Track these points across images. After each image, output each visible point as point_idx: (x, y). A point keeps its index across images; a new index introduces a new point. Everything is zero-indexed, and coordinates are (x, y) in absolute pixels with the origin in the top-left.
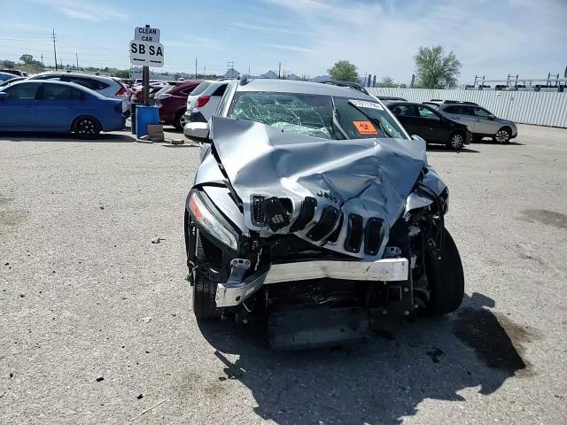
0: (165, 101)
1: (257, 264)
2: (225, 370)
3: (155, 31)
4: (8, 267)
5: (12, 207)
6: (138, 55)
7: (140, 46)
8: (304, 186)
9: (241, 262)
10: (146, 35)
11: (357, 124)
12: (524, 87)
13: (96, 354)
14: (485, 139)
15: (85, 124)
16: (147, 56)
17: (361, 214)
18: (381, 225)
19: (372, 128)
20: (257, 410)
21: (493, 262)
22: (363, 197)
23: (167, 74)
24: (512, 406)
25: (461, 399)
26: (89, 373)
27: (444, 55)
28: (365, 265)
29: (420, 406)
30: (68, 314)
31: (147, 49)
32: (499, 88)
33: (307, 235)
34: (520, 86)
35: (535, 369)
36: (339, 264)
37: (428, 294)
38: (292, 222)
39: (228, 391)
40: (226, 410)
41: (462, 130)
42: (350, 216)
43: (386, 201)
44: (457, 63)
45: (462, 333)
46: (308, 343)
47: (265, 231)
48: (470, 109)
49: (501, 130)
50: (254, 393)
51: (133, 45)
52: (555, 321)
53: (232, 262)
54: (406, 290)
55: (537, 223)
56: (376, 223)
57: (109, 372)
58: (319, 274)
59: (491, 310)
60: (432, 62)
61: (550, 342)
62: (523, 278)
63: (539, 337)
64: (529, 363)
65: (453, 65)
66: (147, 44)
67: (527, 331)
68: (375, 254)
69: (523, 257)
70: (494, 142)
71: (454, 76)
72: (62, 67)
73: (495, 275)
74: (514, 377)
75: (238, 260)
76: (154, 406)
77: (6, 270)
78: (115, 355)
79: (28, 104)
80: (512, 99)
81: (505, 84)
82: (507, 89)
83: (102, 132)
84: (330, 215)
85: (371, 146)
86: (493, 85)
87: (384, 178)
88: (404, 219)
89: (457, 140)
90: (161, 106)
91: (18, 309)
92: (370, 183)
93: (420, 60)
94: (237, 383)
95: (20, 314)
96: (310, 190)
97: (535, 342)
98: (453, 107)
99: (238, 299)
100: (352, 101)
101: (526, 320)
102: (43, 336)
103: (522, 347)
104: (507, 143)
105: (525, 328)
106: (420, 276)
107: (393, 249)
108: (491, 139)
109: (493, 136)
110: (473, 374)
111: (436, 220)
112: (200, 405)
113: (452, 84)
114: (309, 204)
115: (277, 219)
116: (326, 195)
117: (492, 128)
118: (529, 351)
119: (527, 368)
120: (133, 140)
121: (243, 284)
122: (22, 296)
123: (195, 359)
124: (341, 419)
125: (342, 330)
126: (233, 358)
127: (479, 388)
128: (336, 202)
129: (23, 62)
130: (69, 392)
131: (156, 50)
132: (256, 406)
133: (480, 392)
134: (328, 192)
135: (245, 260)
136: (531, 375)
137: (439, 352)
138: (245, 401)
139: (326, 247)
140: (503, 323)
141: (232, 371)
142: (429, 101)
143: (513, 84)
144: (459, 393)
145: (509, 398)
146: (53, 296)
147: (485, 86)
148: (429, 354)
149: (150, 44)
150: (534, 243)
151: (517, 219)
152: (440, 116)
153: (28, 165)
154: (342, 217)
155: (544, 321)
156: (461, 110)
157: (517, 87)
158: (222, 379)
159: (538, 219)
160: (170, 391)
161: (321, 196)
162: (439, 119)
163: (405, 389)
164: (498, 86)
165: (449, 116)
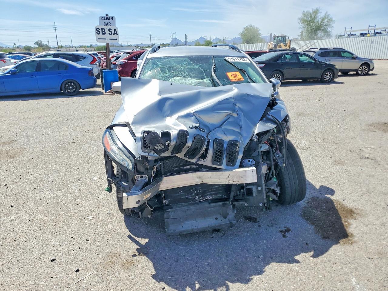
0: (123, 65)
1: (153, 178)
2: (137, 250)
3: (112, 18)
4: (6, 187)
5: (15, 146)
6: (101, 36)
7: (102, 29)
8: (181, 122)
9: (142, 177)
10: (106, 21)
11: (229, 74)
12: (381, 33)
13: (53, 243)
14: (351, 73)
15: (69, 86)
16: (107, 36)
17: (223, 139)
18: (237, 145)
19: (240, 76)
20: (154, 277)
21: (340, 163)
22: (223, 127)
23: (131, 46)
24: (334, 266)
25: (298, 262)
26: (47, 256)
27: (321, 15)
28: (227, 173)
29: (267, 268)
30: (39, 216)
31: (107, 32)
32: (362, 35)
33: (185, 156)
34: (377, 33)
35: (356, 239)
36: (209, 174)
37: (278, 190)
38: (171, 148)
39: (137, 264)
40: (133, 277)
41: (331, 69)
42: (215, 141)
43: (241, 128)
44: (331, 20)
45: (307, 216)
46: (193, 229)
47: (152, 156)
48: (338, 53)
49: (362, 65)
50: (154, 265)
51: (97, 29)
52: (377, 203)
53: (135, 177)
54: (259, 188)
55: (378, 132)
56: (233, 144)
57: (60, 254)
58: (197, 181)
59: (332, 197)
60: (312, 21)
61: (371, 218)
62: (360, 173)
63: (363, 215)
64: (352, 235)
65: (328, 22)
66: (107, 28)
67: (355, 211)
68: (234, 165)
69: (363, 158)
70: (357, 74)
71: (329, 29)
72: (62, 47)
73: (339, 172)
74: (338, 245)
75: (139, 175)
76: (85, 277)
77: (5, 189)
78: (66, 243)
79: (31, 75)
80: (372, 42)
81: (367, 32)
82: (368, 35)
83: (81, 90)
84: (199, 141)
85: (231, 90)
86: (358, 34)
87: (239, 112)
88: (253, 140)
89: (328, 76)
90: (121, 69)
91: (7, 215)
92: (229, 116)
93: (303, 21)
94: (144, 258)
95: (9, 218)
96: (185, 124)
97: (360, 219)
98: (325, 53)
99: (138, 202)
100: (227, 58)
101: (356, 204)
102: (22, 232)
103: (349, 224)
104: (367, 74)
105: (354, 210)
106: (271, 178)
107: (249, 161)
108: (355, 73)
109: (356, 70)
110: (310, 244)
111: (280, 138)
112: (117, 274)
113: (328, 34)
114: (183, 134)
115: (159, 147)
116: (196, 127)
117: (355, 65)
118: (354, 225)
119: (349, 238)
120: (102, 94)
121: (141, 192)
122: (12, 206)
123: (118, 243)
124: (210, 280)
125: (216, 219)
126: (143, 241)
127: (312, 253)
128: (203, 132)
129: (36, 46)
130: (32, 270)
131: (113, 31)
132: (154, 273)
133: (312, 256)
134: (198, 125)
135: (144, 176)
136: (352, 243)
137: (288, 230)
138: (147, 271)
139: (199, 162)
140: (338, 207)
141: (142, 250)
142: (308, 50)
143: (373, 32)
144: (297, 258)
145: (333, 260)
146: (31, 205)
147: (352, 35)
148: (281, 231)
149: (109, 27)
150: (373, 147)
151: (364, 130)
152: (314, 60)
153: (30, 116)
154: (208, 142)
155: (369, 203)
156: (332, 54)
157: (376, 34)
158: (134, 256)
159: (379, 129)
160: (98, 266)
161: (192, 128)
162: (314, 62)
163: (259, 257)
164: (362, 34)
165: (322, 59)
